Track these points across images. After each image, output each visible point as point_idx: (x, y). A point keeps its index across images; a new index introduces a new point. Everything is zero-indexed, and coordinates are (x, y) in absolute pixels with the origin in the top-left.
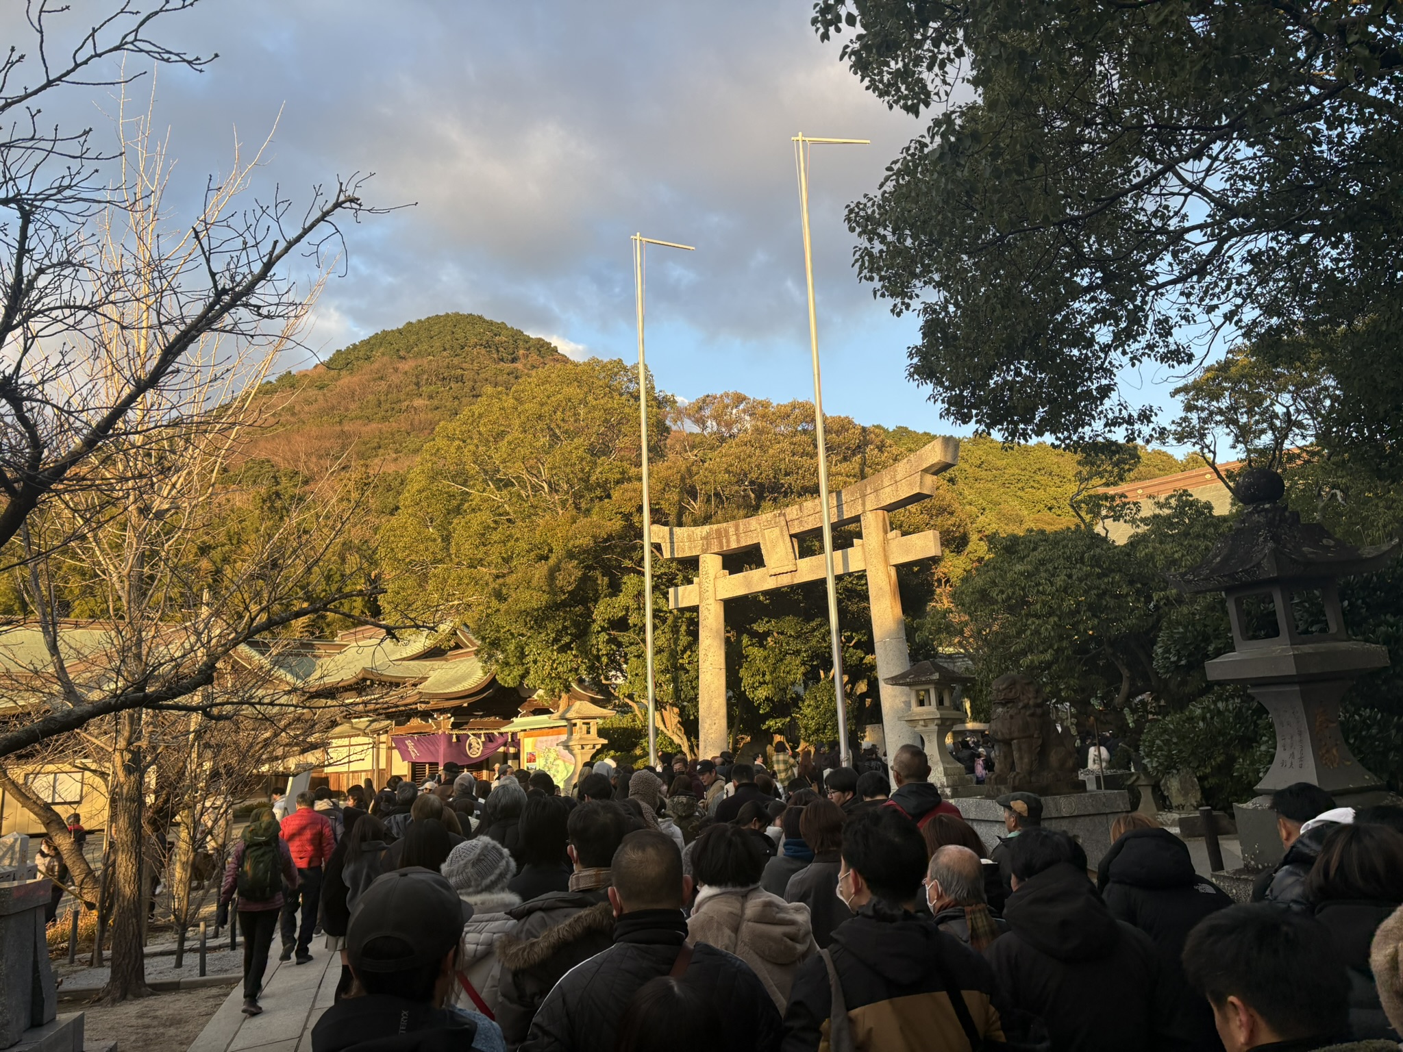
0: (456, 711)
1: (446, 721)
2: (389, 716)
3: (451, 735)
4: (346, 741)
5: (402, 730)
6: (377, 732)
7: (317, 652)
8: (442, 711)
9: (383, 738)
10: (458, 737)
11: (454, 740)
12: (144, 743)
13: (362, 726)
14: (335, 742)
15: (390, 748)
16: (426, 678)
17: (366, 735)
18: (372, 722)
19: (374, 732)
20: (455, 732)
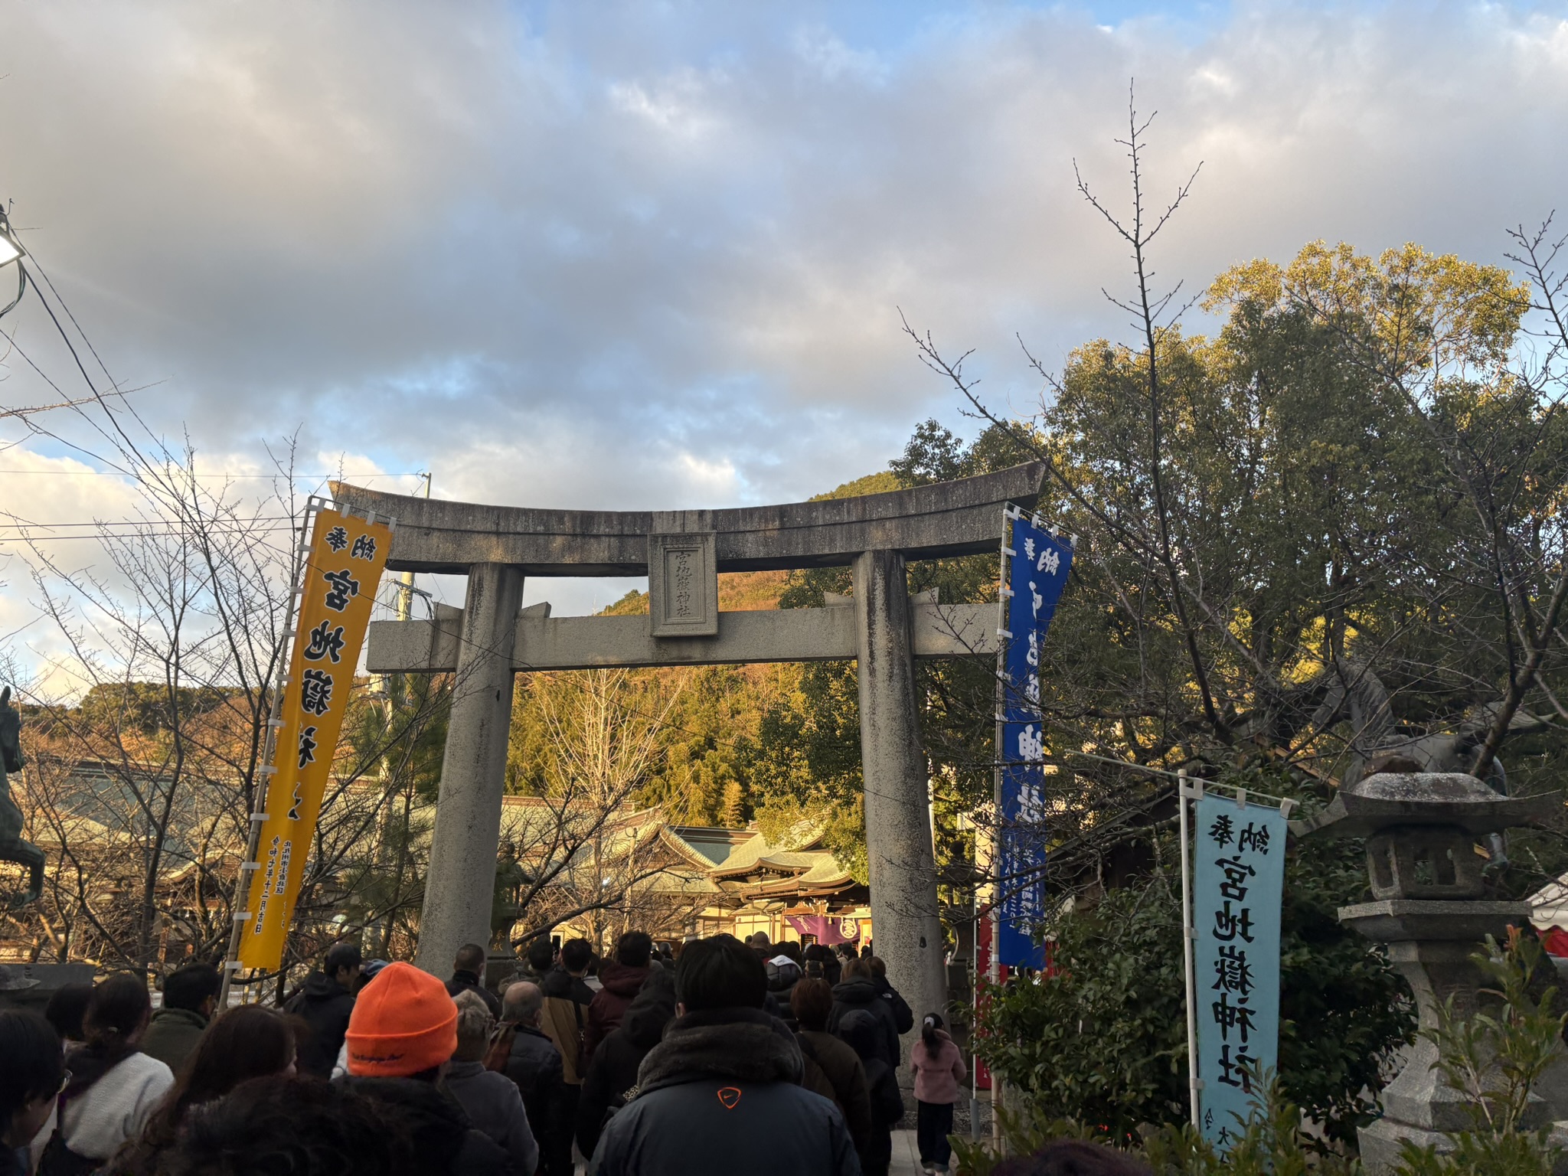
0: (831, 898)
1: (823, 906)
2: (782, 899)
3: (827, 918)
4: (750, 918)
5: (791, 911)
6: (773, 912)
7: (732, 840)
8: (820, 897)
9: (778, 917)
10: (833, 920)
11: (830, 922)
12: (601, 918)
13: (762, 906)
14: (744, 919)
15: (784, 926)
16: (810, 868)
17: (764, 914)
18: (770, 903)
19: (769, 911)
20: (831, 915)
